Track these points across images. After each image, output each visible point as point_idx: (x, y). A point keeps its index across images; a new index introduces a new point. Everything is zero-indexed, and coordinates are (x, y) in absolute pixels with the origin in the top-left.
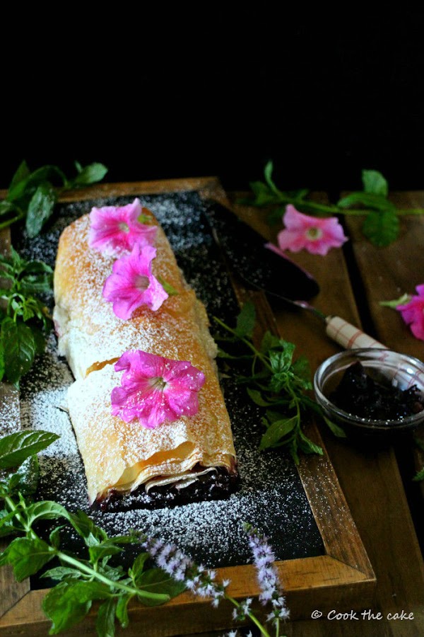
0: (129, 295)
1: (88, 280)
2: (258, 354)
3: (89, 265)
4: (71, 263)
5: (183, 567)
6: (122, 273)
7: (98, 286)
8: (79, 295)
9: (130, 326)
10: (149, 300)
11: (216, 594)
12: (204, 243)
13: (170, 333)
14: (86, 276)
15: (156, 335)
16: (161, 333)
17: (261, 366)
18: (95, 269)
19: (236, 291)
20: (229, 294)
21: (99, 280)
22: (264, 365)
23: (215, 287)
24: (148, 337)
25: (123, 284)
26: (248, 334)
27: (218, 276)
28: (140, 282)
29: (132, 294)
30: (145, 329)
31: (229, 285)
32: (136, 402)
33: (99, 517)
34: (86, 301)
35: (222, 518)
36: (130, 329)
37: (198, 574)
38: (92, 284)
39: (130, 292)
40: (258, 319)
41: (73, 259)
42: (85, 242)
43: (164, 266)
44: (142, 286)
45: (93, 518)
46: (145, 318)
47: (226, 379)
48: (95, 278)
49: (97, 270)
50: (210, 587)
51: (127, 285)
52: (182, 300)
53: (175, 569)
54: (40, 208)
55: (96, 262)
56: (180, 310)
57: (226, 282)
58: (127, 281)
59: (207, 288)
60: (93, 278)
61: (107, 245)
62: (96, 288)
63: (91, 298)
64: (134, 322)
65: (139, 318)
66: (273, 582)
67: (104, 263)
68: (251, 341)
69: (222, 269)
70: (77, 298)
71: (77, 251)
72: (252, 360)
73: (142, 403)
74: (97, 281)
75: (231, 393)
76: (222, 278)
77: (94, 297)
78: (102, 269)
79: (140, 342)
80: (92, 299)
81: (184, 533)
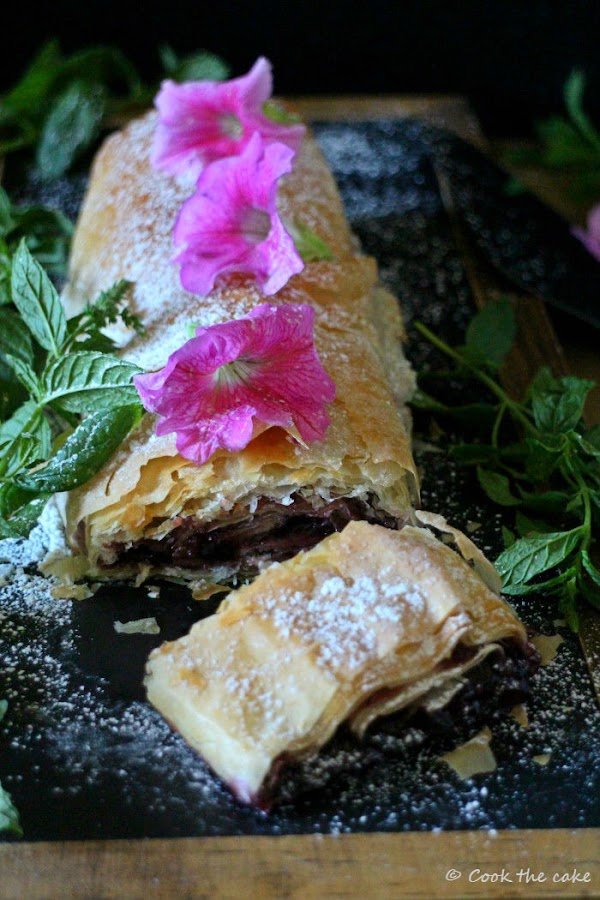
0: (221, 248)
1: (140, 227)
2: (508, 402)
3: (145, 198)
4: (110, 200)
6: (215, 195)
7: (157, 237)
8: (116, 257)
9: (215, 307)
10: (262, 266)
12: (419, 209)
14: (136, 219)
17: (513, 430)
18: (157, 206)
19: (478, 294)
20: (462, 299)
21: (163, 226)
22: (521, 426)
23: (433, 286)
25: (214, 221)
26: (489, 362)
27: (443, 266)
28: (252, 223)
29: (228, 246)
31: (465, 283)
33: (87, 705)
34: (129, 266)
36: (213, 312)
38: (146, 234)
39: (225, 241)
40: (519, 338)
41: (114, 192)
42: (147, 159)
43: (314, 210)
44: (255, 232)
45: (71, 706)
46: (251, 293)
47: (434, 454)
48: (155, 222)
49: (161, 207)
51: (221, 225)
52: (343, 270)
54: (71, 123)
55: (163, 193)
56: (335, 288)
57: (457, 277)
58: (222, 214)
59: (415, 288)
60: (149, 222)
61: (191, 162)
62: (154, 241)
63: (139, 259)
64: (224, 298)
65: (236, 292)
68: (497, 379)
69: (453, 253)
70: (112, 263)
71: (125, 177)
72: (496, 414)
74: (157, 228)
75: (440, 482)
76: (449, 271)
77: (145, 259)
78: (173, 205)
80: (142, 262)
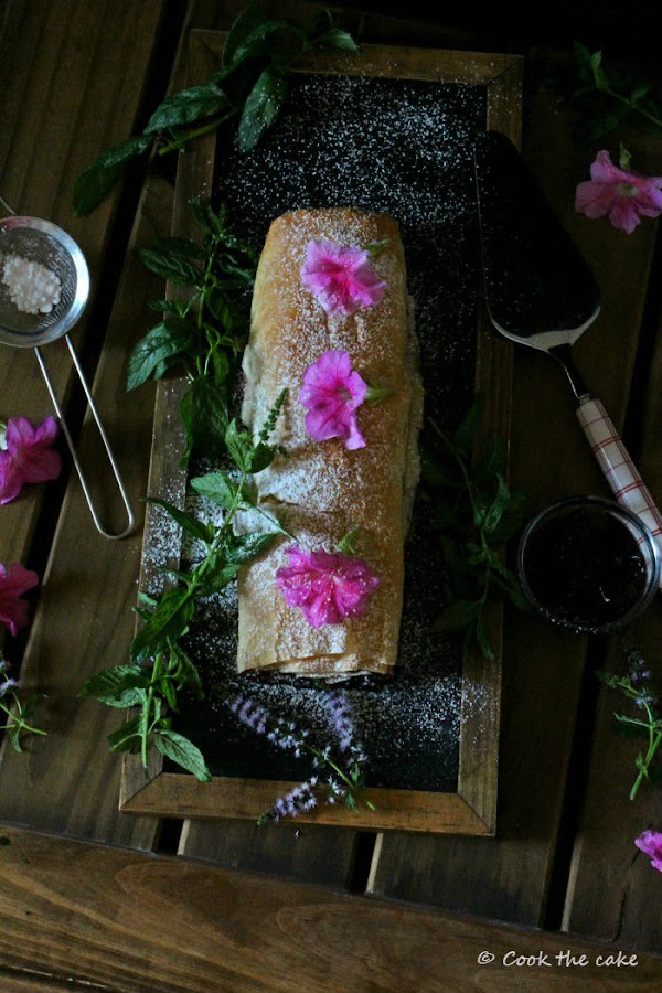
0: (328, 400)
5: (264, 720)
9: (320, 456)
11: (296, 744)
13: (362, 478)
15: (345, 479)
16: (352, 477)
24: (335, 481)
25: (325, 384)
29: (332, 399)
30: (336, 466)
32: (303, 582)
36: (319, 461)
37: (278, 726)
39: (330, 396)
48: (297, 343)
50: (290, 737)
51: (329, 387)
53: (256, 722)
64: (326, 450)
66: (350, 730)
73: (308, 585)
74: (299, 349)
79: (325, 487)
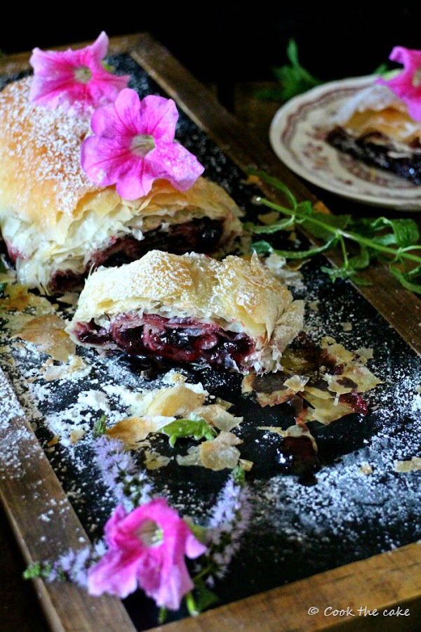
1: (52, 171)
4: (12, 153)
18: (57, 154)
21: (69, 168)
35: (375, 472)
41: (12, 147)
49: (61, 154)
67: (68, 145)
78: (68, 152)
81: (330, 504)
